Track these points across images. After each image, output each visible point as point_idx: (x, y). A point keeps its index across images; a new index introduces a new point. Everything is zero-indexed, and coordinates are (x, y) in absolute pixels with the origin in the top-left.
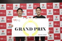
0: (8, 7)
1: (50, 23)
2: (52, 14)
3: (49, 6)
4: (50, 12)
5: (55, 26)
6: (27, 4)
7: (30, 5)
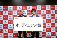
0: (14, 8)
1: (44, 20)
2: (45, 14)
3: (43, 8)
4: (44, 12)
5: (47, 22)
7: (29, 7)
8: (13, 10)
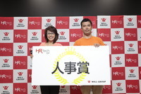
1: (118, 58)
3: (115, 22)
6: (70, 17)
8: (30, 27)
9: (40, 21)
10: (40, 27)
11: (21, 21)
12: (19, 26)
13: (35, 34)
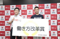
9: (32, 6)
10: (32, 9)
11: (24, 6)
12: (23, 8)
13: (30, 11)
